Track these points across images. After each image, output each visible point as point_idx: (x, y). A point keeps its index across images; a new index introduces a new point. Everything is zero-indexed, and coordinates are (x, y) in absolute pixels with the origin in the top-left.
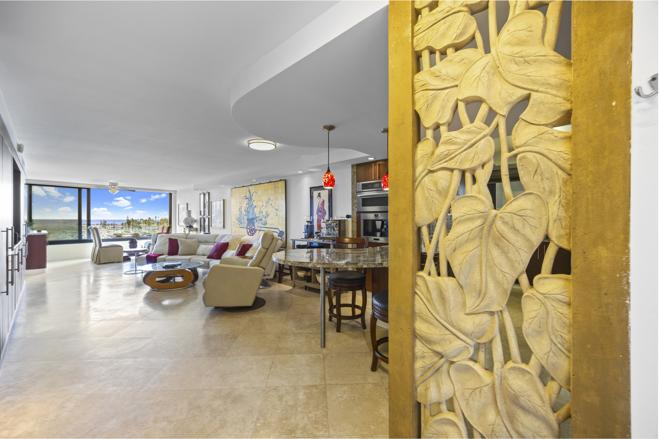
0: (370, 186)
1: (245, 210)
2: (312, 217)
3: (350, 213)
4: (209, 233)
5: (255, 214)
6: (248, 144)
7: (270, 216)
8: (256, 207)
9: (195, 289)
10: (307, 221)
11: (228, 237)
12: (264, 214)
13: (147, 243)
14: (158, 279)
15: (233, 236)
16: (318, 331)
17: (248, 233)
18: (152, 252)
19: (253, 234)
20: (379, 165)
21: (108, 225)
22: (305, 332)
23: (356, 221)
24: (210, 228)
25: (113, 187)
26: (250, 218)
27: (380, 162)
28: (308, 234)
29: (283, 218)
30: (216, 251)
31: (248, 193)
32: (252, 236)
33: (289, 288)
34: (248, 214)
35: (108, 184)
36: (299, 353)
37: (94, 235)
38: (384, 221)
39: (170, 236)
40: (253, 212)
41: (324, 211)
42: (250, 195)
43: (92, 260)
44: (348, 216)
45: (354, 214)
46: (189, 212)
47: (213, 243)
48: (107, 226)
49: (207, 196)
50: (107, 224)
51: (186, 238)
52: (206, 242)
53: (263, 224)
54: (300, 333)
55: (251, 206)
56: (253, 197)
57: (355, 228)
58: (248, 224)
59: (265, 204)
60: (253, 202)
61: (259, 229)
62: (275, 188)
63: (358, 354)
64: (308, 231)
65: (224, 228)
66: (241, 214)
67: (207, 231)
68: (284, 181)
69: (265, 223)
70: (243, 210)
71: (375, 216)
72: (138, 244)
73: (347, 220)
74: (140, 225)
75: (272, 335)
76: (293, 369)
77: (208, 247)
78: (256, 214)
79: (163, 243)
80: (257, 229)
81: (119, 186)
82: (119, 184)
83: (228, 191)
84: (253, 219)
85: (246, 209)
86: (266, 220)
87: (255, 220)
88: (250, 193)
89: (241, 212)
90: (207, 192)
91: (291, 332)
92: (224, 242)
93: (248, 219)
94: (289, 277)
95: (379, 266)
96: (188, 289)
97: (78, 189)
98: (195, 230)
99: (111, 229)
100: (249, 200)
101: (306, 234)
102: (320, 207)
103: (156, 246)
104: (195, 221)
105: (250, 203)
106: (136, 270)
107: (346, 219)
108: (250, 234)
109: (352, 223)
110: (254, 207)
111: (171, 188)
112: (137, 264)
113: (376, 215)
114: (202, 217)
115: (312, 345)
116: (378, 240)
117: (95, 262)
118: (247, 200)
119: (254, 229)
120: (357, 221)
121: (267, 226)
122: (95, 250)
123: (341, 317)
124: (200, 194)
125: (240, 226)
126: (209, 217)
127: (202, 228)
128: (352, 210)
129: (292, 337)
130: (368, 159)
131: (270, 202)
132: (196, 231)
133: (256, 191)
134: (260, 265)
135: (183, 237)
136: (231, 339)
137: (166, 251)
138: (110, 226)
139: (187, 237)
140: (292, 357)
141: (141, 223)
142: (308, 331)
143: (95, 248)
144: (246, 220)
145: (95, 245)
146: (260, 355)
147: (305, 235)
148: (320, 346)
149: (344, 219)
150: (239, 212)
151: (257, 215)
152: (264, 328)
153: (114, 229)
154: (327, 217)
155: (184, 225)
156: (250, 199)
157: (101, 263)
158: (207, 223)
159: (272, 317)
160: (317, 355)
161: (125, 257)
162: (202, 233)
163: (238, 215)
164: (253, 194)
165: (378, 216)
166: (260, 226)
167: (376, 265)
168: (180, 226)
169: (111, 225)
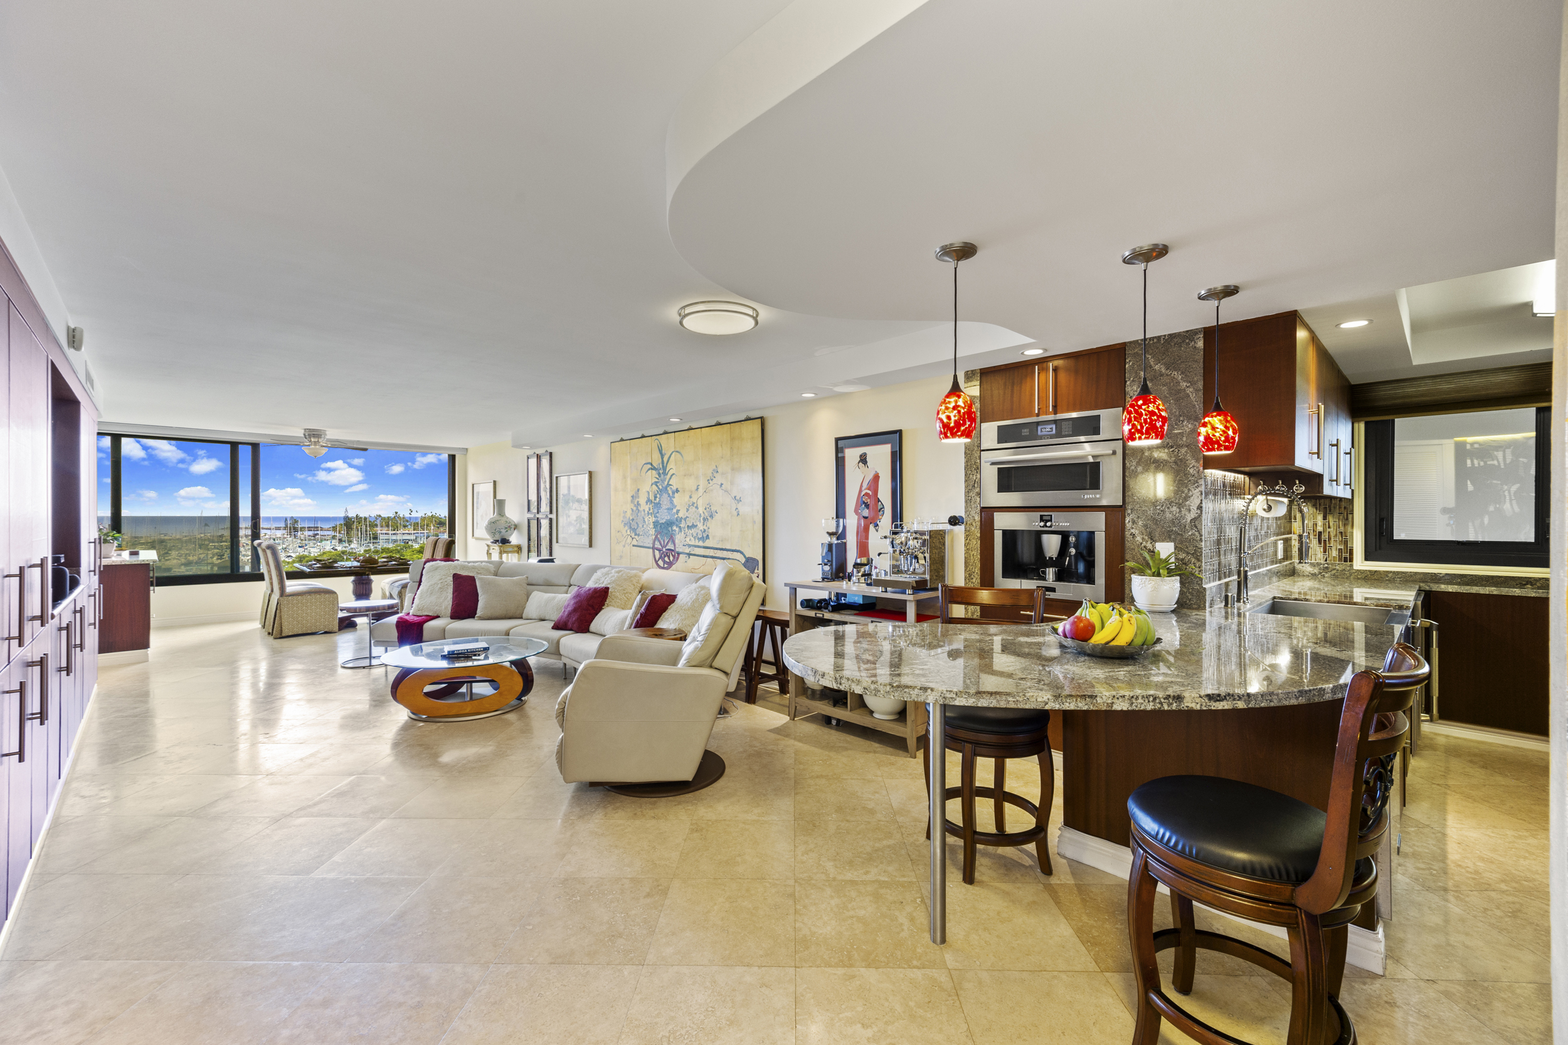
0: (1025, 432)
1: (649, 501)
2: (841, 520)
3: (960, 512)
4: (552, 561)
5: (675, 511)
6: (678, 318)
7: (717, 517)
8: (677, 491)
9: (524, 717)
10: (828, 533)
11: (607, 574)
12: (701, 510)
13: (397, 584)
14: (428, 688)
15: (620, 571)
16: (904, 876)
17: (656, 562)
18: (411, 609)
19: (670, 565)
20: (1055, 370)
21: (302, 529)
22: (864, 877)
23: (979, 535)
24: (555, 545)
25: (313, 440)
26: (661, 522)
27: (1057, 363)
28: (832, 568)
29: (754, 522)
30: (575, 610)
31: (656, 456)
32: (667, 569)
33: (780, 719)
34: (656, 511)
35: (300, 433)
36: (871, 963)
37: (268, 564)
38: (1069, 536)
39: (455, 567)
40: (669, 506)
41: (876, 505)
42: (662, 458)
43: (264, 627)
44: (954, 521)
45: (973, 513)
46: (500, 505)
47: (565, 588)
48: (299, 533)
49: (545, 462)
50: (300, 526)
51: (496, 574)
52: (548, 585)
53: (699, 539)
54: (853, 883)
55: (663, 489)
56: (671, 465)
57: (976, 555)
58: (656, 537)
59: (703, 483)
60: (670, 479)
61: (687, 550)
62: (733, 439)
63: (1064, 976)
64: (832, 561)
65: (591, 546)
66: (638, 509)
67: (545, 555)
68: (759, 420)
69: (705, 536)
70: (642, 500)
71: (1042, 520)
72: (374, 585)
73: (952, 530)
74: (375, 529)
75: (768, 885)
76: (869, 1033)
77: (554, 598)
78: (678, 511)
79: (439, 586)
80: (681, 550)
81: (327, 437)
82: (327, 433)
83: (602, 450)
84: (670, 524)
85: (651, 497)
86: (706, 528)
87: (677, 526)
88: (662, 456)
89: (638, 504)
90: (547, 451)
91: (823, 877)
92: (597, 586)
93: (656, 524)
94: (774, 686)
95: (1170, 704)
96: (508, 716)
97: (229, 446)
98: (516, 549)
99: (310, 540)
100: (659, 474)
101: (827, 568)
102: (866, 494)
103: (421, 593)
104: (516, 527)
105: (663, 481)
106: (371, 658)
107: (948, 527)
108: (661, 563)
109: (966, 538)
110: (673, 493)
111: (452, 442)
112: (372, 642)
113: (1044, 518)
114: (532, 516)
115: (903, 930)
116: (1053, 590)
117: (271, 631)
118: (654, 472)
119: (672, 550)
120: (981, 533)
121: (708, 543)
122: (269, 601)
123: (976, 836)
124: (528, 458)
125: (635, 542)
126: (550, 516)
127: (533, 544)
128: (966, 502)
129: (832, 897)
130: (1022, 353)
131: (719, 479)
132: (518, 553)
133: (678, 449)
134: (716, 664)
135: (488, 571)
136: (648, 895)
137: (446, 608)
138: (307, 533)
139: (498, 570)
140: (854, 977)
141: (376, 525)
142: (874, 873)
143: (270, 595)
144: (652, 526)
145: (270, 589)
146: (749, 965)
147: (824, 572)
148: (927, 936)
149: (940, 527)
150: (632, 506)
151: (681, 515)
152: (739, 859)
153: (314, 540)
154: (886, 521)
155: (488, 537)
156: (662, 470)
157: (283, 635)
158: (544, 532)
159: (755, 818)
160: (928, 971)
161: (341, 620)
162: (534, 560)
163: (629, 512)
164: (670, 457)
165: (1051, 520)
166: (690, 543)
167: (1161, 703)
168: (477, 539)
169: (309, 529)
